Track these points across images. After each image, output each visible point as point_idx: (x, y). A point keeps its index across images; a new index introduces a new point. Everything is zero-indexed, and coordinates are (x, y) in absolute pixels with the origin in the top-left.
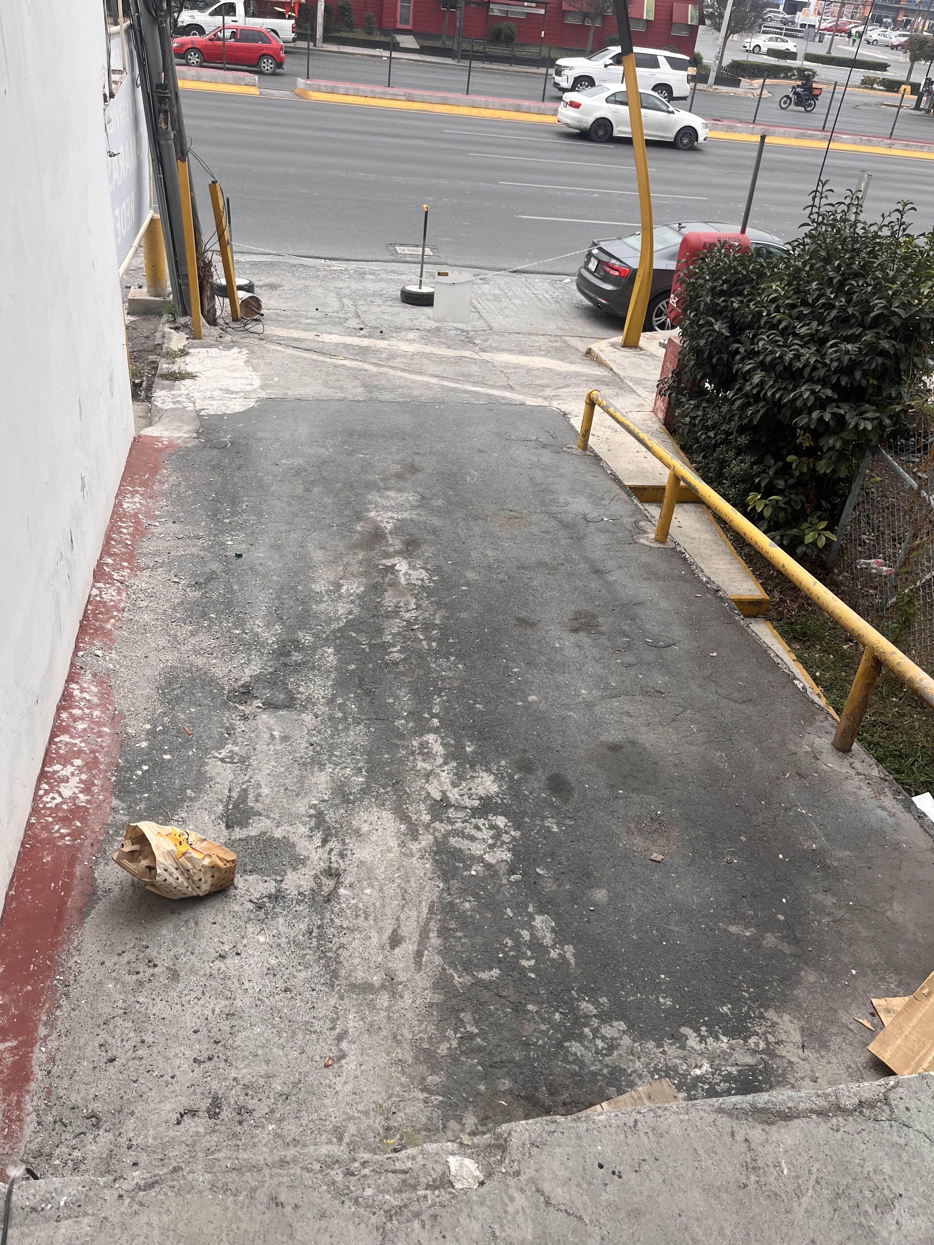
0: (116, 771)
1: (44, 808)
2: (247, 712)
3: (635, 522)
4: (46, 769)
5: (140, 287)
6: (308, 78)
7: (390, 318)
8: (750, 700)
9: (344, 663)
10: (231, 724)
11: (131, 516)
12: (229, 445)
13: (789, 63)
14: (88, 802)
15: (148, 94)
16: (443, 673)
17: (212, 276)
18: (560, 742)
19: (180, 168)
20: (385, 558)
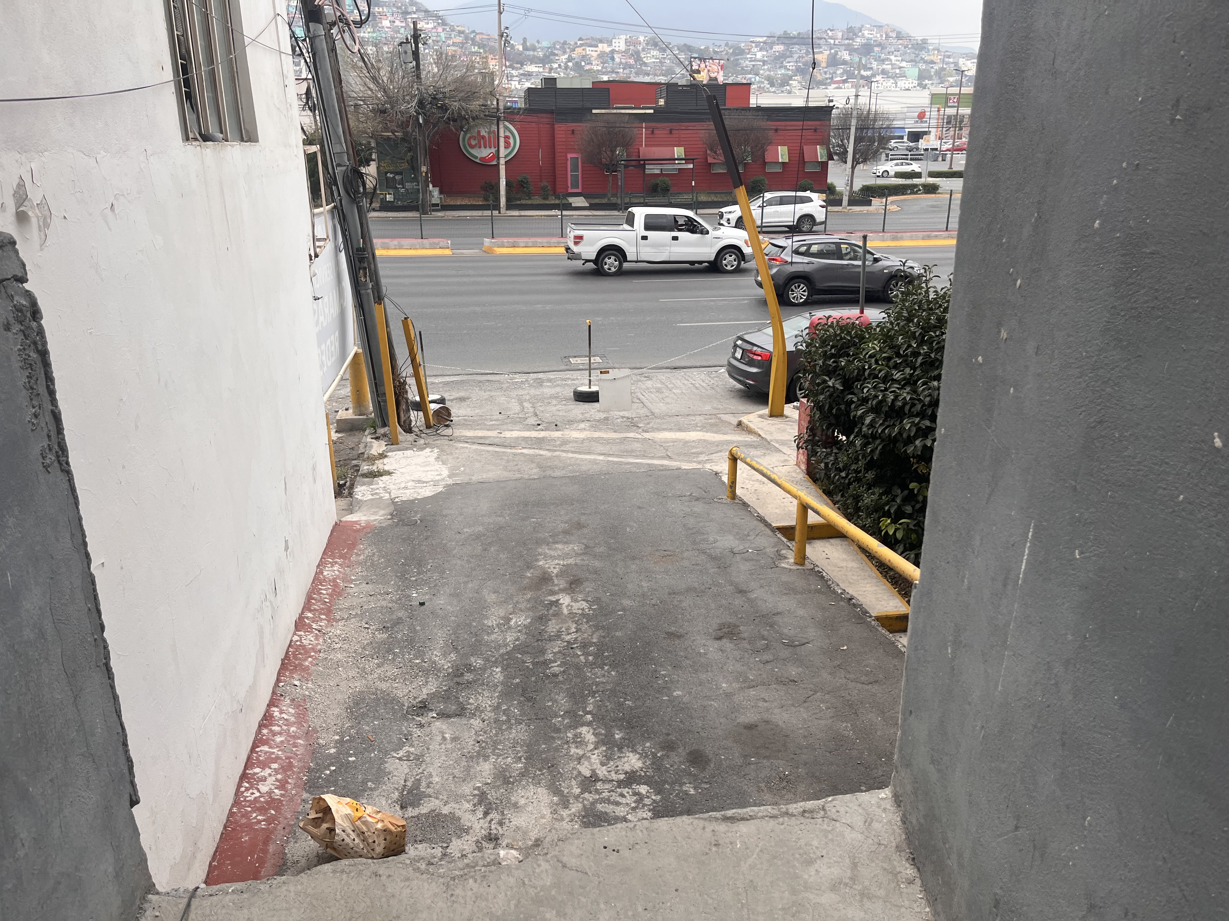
0: (307, 772)
1: (245, 801)
2: (423, 722)
3: (777, 551)
4: (247, 771)
5: (347, 409)
6: (493, 238)
7: (564, 414)
8: (876, 682)
9: (509, 678)
10: (408, 731)
11: (330, 581)
12: (419, 522)
13: (916, 181)
14: (282, 795)
15: (350, 257)
16: (597, 680)
17: (407, 392)
18: (700, 725)
19: (377, 310)
20: (551, 595)
